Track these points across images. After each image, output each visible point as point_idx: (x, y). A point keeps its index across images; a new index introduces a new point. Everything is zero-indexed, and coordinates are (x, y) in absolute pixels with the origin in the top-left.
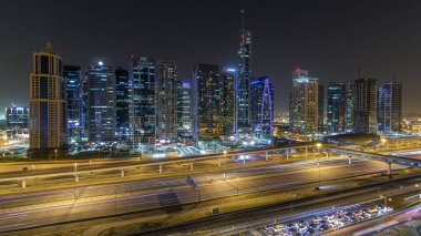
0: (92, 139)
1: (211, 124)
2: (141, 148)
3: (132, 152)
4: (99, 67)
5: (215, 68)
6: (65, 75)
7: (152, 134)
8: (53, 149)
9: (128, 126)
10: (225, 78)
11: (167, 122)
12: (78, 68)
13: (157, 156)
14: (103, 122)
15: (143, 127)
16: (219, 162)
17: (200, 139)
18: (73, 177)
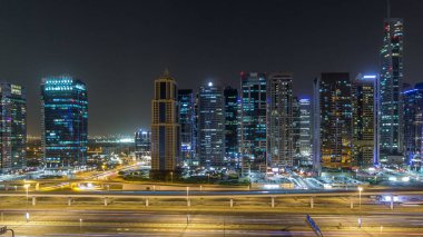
0: (203, 163)
1: (339, 150)
2: (251, 176)
3: (241, 180)
4: (209, 88)
5: (346, 76)
6: (180, 99)
7: (264, 161)
8: (169, 171)
9: (237, 150)
10: (360, 88)
11: (281, 147)
12: (190, 91)
13: (269, 186)
14: (213, 146)
15: (253, 152)
16: (351, 201)
17: (324, 169)
18: (185, 200)
